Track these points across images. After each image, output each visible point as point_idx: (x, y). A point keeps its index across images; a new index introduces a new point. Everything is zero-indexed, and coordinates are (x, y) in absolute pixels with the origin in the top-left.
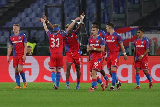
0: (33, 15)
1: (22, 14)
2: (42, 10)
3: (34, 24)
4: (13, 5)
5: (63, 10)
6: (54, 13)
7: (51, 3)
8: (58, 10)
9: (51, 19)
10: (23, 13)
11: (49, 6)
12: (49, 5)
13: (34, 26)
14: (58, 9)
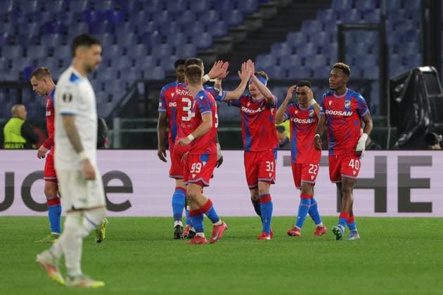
0: (309, 49)
1: (280, 48)
2: (331, 36)
3: (312, 72)
4: (258, 24)
5: (382, 36)
6: (361, 45)
7: (352, 18)
8: (370, 37)
9: (354, 60)
10: (284, 45)
11: (348, 26)
12: (348, 24)
13: (312, 75)
14: (371, 34)
